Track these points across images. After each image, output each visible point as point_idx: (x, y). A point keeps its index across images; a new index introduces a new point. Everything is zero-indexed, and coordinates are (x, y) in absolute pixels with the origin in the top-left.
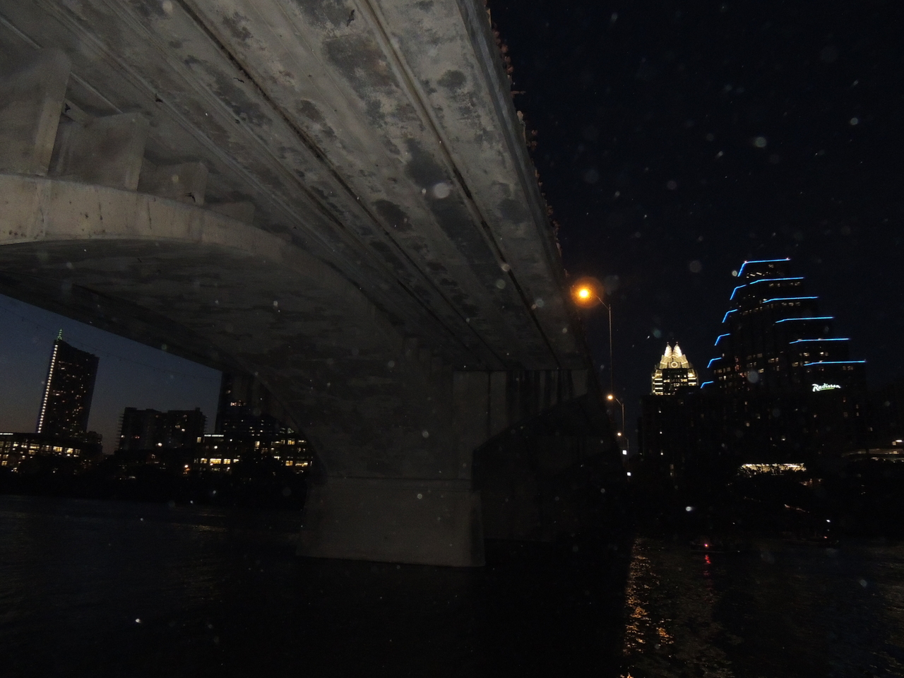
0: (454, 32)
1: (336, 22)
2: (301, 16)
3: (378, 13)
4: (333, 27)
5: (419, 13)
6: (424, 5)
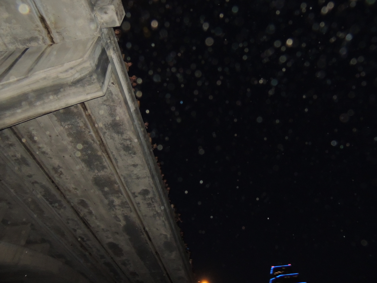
0: (146, 175)
1: (99, 171)
2: (85, 168)
3: (116, 167)
5: (132, 168)
6: (135, 166)
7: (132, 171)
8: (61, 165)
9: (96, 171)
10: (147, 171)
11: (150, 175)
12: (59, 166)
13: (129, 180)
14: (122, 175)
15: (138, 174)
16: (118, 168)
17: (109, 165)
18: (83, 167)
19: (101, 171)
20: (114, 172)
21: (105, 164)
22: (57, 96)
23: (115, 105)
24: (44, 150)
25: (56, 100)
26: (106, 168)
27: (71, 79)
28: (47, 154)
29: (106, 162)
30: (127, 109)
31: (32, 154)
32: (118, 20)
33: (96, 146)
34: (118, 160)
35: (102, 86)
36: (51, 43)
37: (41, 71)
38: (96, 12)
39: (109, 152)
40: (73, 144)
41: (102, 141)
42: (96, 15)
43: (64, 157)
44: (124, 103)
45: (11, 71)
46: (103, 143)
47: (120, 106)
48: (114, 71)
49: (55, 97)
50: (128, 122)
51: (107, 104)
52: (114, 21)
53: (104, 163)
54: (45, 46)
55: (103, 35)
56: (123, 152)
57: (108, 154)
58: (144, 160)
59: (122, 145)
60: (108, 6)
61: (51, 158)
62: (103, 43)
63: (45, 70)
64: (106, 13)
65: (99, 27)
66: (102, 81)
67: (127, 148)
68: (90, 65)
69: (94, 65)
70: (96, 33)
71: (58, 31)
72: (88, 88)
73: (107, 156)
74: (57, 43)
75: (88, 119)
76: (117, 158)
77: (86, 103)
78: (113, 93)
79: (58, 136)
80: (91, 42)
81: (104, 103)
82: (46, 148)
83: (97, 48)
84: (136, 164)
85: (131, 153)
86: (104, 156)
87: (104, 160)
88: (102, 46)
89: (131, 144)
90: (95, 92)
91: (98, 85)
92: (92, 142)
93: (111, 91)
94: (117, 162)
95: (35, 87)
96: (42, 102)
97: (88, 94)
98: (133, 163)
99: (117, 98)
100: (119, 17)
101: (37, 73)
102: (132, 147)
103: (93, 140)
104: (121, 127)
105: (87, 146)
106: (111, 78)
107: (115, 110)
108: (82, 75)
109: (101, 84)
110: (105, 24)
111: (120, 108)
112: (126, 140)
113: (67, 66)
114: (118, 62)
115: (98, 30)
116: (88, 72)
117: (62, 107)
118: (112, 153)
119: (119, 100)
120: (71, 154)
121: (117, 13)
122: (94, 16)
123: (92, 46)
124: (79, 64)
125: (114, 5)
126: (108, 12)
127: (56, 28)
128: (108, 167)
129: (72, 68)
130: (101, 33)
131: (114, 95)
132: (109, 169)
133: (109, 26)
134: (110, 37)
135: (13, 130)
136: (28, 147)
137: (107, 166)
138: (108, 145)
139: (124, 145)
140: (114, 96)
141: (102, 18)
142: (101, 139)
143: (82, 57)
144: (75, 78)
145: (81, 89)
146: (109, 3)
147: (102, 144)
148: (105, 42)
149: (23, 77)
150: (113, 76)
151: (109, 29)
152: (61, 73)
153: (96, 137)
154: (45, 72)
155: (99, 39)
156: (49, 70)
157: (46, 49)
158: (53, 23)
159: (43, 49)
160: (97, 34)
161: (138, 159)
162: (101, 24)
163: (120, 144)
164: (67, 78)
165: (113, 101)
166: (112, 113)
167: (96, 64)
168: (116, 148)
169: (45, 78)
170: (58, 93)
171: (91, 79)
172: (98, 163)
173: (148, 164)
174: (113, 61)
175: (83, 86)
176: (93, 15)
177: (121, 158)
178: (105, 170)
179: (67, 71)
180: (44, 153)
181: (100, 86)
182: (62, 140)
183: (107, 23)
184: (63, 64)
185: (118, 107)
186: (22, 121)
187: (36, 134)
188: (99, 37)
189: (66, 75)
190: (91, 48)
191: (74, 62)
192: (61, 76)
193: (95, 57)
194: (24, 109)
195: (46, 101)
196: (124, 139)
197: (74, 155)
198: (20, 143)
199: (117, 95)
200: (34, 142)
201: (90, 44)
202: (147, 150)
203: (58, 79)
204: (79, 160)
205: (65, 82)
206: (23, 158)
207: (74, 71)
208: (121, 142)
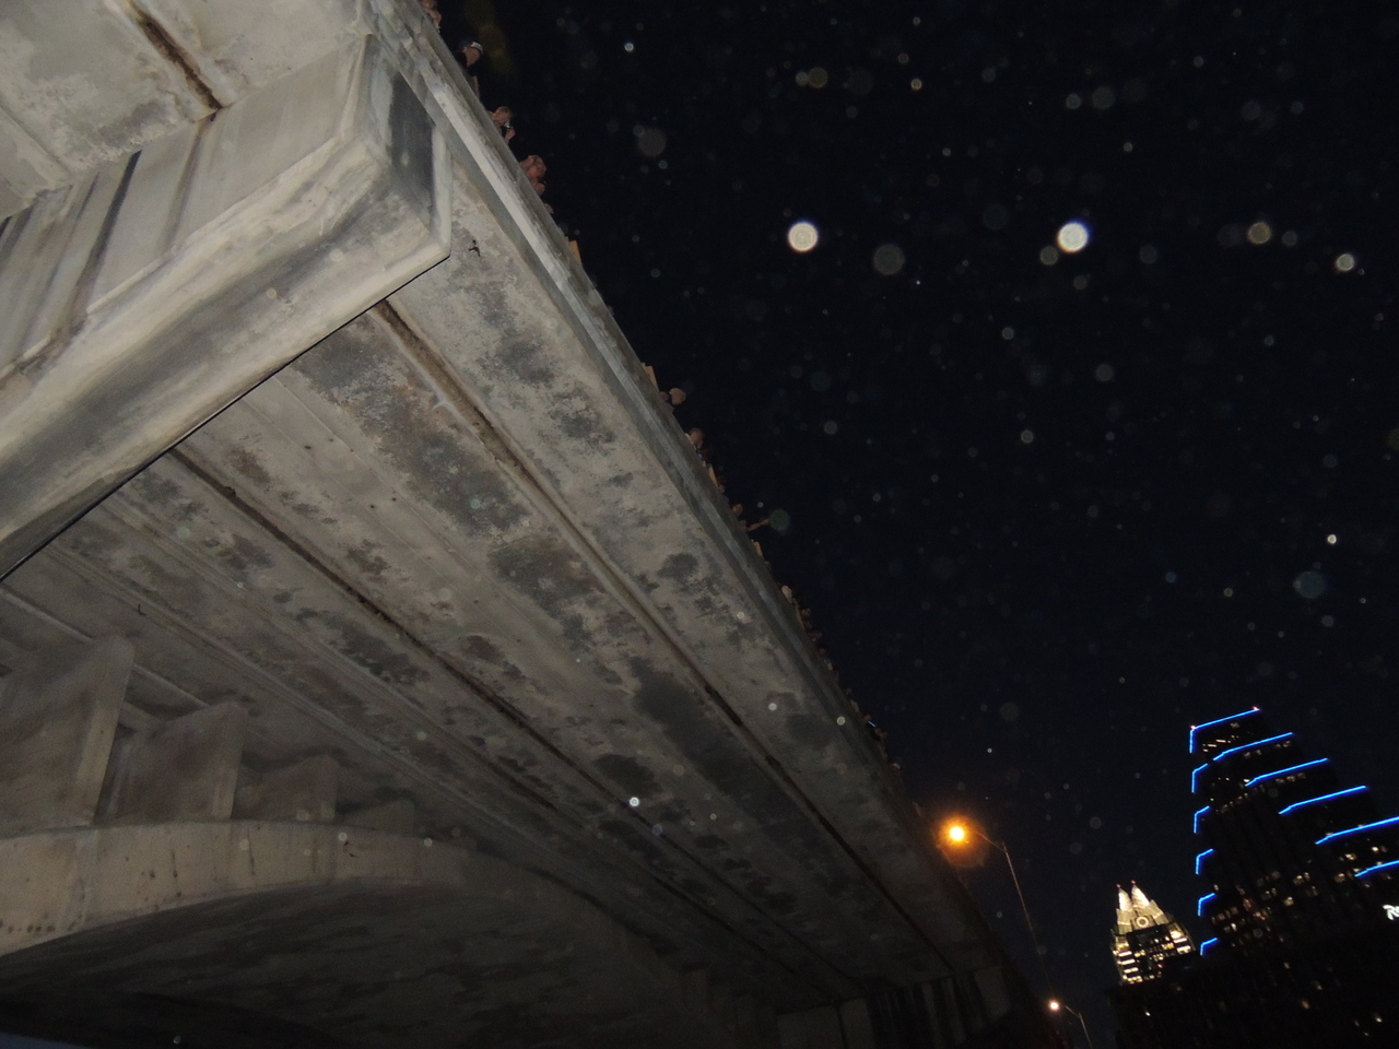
0: (668, 506)
1: (503, 524)
2: (454, 528)
3: (559, 502)
4: (500, 532)
5: (614, 492)
6: (621, 480)
7: (617, 503)
8: (372, 537)
9: (494, 531)
10: (669, 488)
11: (682, 502)
12: (366, 543)
13: (616, 536)
14: (585, 525)
15: (640, 510)
16: (566, 502)
17: (536, 502)
18: (447, 528)
19: (512, 527)
20: (553, 518)
21: (518, 498)
22: (288, 302)
23: (496, 278)
24: (300, 499)
25: (290, 316)
26: (526, 513)
27: (320, 227)
28: (317, 511)
29: (521, 493)
30: (542, 283)
31: (266, 524)
33: (471, 442)
34: (558, 476)
35: (431, 220)
36: (213, 111)
37: (210, 225)
39: (522, 455)
40: (390, 455)
41: (488, 423)
43: (372, 507)
44: (525, 265)
45: (109, 255)
46: (492, 428)
47: (515, 278)
48: (460, 154)
49: (283, 305)
50: (559, 332)
51: (467, 282)
53: (514, 496)
54: (194, 129)
55: (382, 24)
56: (568, 445)
57: (517, 461)
58: (647, 452)
59: (559, 421)
61: (329, 521)
62: (389, 55)
63: (222, 217)
66: (427, 204)
67: (578, 426)
68: (366, 154)
69: (380, 152)
70: (354, 23)
71: (219, 58)
72: (385, 242)
73: (518, 468)
74: (231, 105)
75: (418, 356)
76: (552, 470)
77: (393, 300)
78: (478, 239)
79: (332, 441)
80: (349, 67)
81: (456, 281)
82: (309, 493)
83: (375, 82)
84: (623, 474)
85: (596, 441)
86: (507, 474)
87: (509, 485)
88: (389, 70)
89: (587, 409)
90: (414, 252)
91: (414, 225)
92: (453, 432)
93: (466, 232)
94: (556, 483)
95: (208, 286)
96: (243, 337)
97: (389, 266)
98: (611, 475)
99: (495, 253)
101: (196, 235)
102: (594, 416)
103: (455, 426)
104: (539, 354)
105: (441, 451)
106: (456, 184)
107: (501, 298)
108: (353, 200)
109: (425, 215)
111: (518, 285)
112: (568, 396)
113: (289, 181)
114: (460, 109)
115: (359, 9)
116: (369, 182)
117: (316, 335)
118: (531, 454)
119: (506, 259)
120: (394, 492)
123: (355, 81)
124: (329, 165)
127: (206, 48)
128: (530, 508)
129: (307, 186)
130: (373, 18)
131: (483, 245)
132: (535, 513)
134: (407, 27)
135: (180, 457)
136: (248, 503)
137: (526, 503)
138: (508, 431)
139: (565, 418)
140: (483, 249)
142: (481, 415)
143: (331, 132)
144: (329, 220)
145: (362, 255)
147: (489, 431)
148: (396, 46)
149: (157, 262)
150: (461, 173)
152: (278, 212)
153: (461, 411)
154: (222, 224)
155: (372, 45)
156: (234, 215)
157: (198, 139)
158: (192, 32)
159: (191, 142)
160: (359, 29)
161: (628, 454)
163: (549, 417)
164: (306, 224)
165: (485, 268)
166: (495, 311)
167: (387, 148)
168: (542, 435)
169: (229, 248)
170: (288, 290)
171: (385, 207)
172: (494, 500)
173: (668, 465)
174: (443, 115)
175: (367, 241)
177: (567, 466)
178: (524, 520)
179: (295, 199)
180: (303, 510)
181: (426, 226)
182: (352, 451)
184: (272, 180)
185: (510, 285)
186: (201, 420)
187: (259, 450)
188: (370, 36)
189: (298, 216)
190: (352, 88)
191: (309, 158)
192: (282, 224)
193: (377, 120)
194: (194, 375)
195: (259, 326)
196: (560, 397)
197: (405, 495)
198: (217, 494)
199: (494, 242)
200: (262, 478)
201: (344, 73)
202: (648, 414)
203: (272, 238)
204: (427, 507)
205: (300, 241)
206: (241, 543)
207: (318, 196)
208: (553, 408)
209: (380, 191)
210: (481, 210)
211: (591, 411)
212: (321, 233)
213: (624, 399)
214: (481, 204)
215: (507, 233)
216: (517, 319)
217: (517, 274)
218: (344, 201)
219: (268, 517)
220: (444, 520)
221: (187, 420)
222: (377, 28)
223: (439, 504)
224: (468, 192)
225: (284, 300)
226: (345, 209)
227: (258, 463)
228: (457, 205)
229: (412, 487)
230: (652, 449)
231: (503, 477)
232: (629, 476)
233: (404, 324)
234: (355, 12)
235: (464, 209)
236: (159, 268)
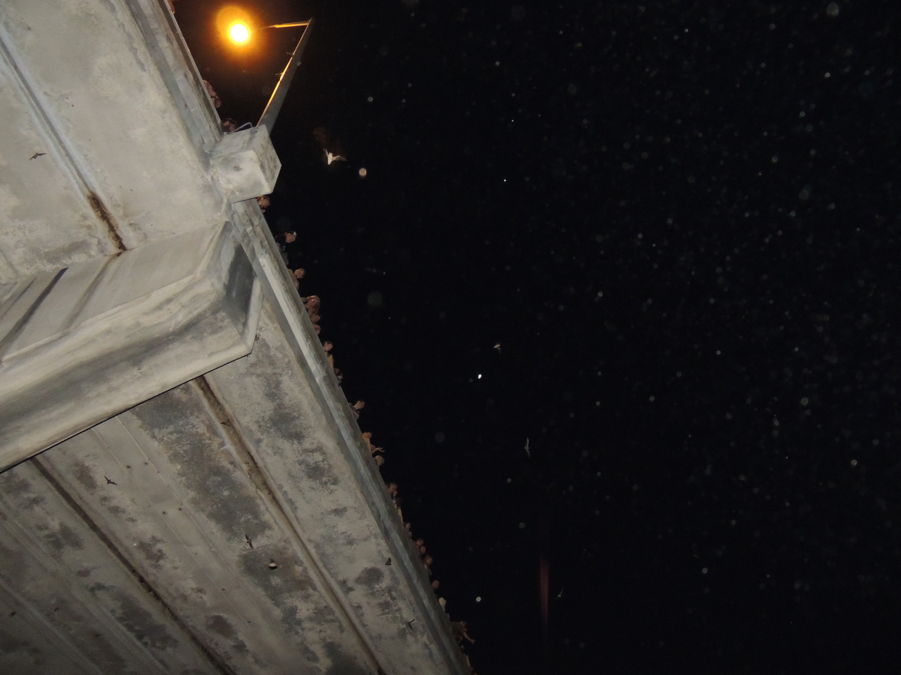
0: (368, 533)
2: (218, 534)
3: (295, 523)
5: (334, 519)
6: (338, 512)
7: (334, 527)
8: (159, 536)
10: (370, 520)
11: (378, 531)
12: (153, 538)
13: (329, 550)
14: (310, 540)
15: (349, 533)
16: (299, 523)
17: (278, 521)
18: (213, 533)
19: (260, 537)
20: (289, 534)
21: (266, 517)
22: (139, 369)
23: (277, 371)
24: (114, 503)
25: (138, 378)
26: (270, 528)
27: (171, 326)
28: (124, 512)
29: (269, 513)
30: (306, 377)
31: (86, 518)
32: (267, 179)
33: (241, 476)
34: (297, 504)
35: (243, 331)
36: (120, 251)
37: (99, 316)
38: (214, 170)
39: (274, 487)
40: (184, 478)
41: (255, 463)
42: (215, 177)
43: (164, 513)
44: (298, 365)
45: (28, 327)
46: (257, 467)
47: (290, 372)
48: (268, 294)
49: (135, 371)
50: (313, 409)
51: (259, 371)
52: (257, 184)
53: (264, 515)
54: (107, 259)
55: (235, 216)
56: (306, 483)
57: (271, 492)
58: (359, 494)
59: (303, 466)
60: (240, 154)
61: (132, 520)
62: (236, 234)
63: (109, 312)
64: (237, 169)
65: (225, 201)
66: (243, 321)
67: (315, 472)
68: (211, 287)
69: (219, 286)
70: (219, 214)
71: (132, 222)
72: (211, 341)
73: (270, 496)
74: (131, 250)
75: (217, 414)
76: (293, 500)
77: (209, 378)
78: (271, 345)
79: (146, 464)
80: (212, 236)
81: (251, 370)
82: (121, 498)
83: (225, 246)
84: (341, 508)
85: (326, 483)
86: (262, 499)
87: (262, 508)
88: (235, 241)
89: (323, 460)
90: (228, 348)
91: (232, 331)
92: (230, 467)
93: (264, 340)
94: (295, 509)
95: (88, 354)
96: (103, 388)
97: (211, 355)
98: (333, 507)
99: (280, 356)
100: (268, 172)
101: (89, 321)
102: (327, 466)
103: (232, 463)
104: (297, 422)
105: (220, 479)
106: (263, 312)
107: (278, 384)
108: (196, 313)
109: (240, 327)
110: (237, 193)
111: (292, 376)
112: (313, 451)
113: (158, 296)
114: (273, 269)
115: (224, 207)
116: (209, 303)
117: (152, 393)
118: (280, 487)
119: (287, 360)
120: (182, 504)
121: (262, 167)
122: (212, 178)
123: (213, 245)
124: (187, 289)
125: (254, 149)
126: (242, 166)
127: (126, 215)
128: (274, 525)
129: (169, 301)
130: (232, 213)
131: (273, 350)
132: (276, 529)
133: (247, 196)
134: (250, 221)
135: (37, 464)
136: (77, 501)
137: (271, 521)
138: (268, 471)
139: (308, 465)
140: (273, 352)
141: (229, 182)
142: (252, 458)
143: (191, 272)
144: (178, 323)
145: (195, 346)
146: (242, 148)
147: (255, 469)
148: (241, 232)
149: (59, 335)
150: (267, 305)
151: (248, 202)
152: (146, 314)
153: (238, 453)
154: (108, 316)
155: (227, 227)
156: (117, 312)
157: (107, 265)
158: (119, 206)
159: (101, 266)
160: (221, 217)
161: (347, 494)
162: (229, 194)
163: (297, 464)
164: (162, 323)
165: (272, 363)
166: (273, 391)
167: (224, 284)
168: (291, 475)
169: (108, 332)
170: (141, 362)
171: (216, 319)
172: (250, 517)
173: (372, 504)
174: (263, 271)
175: (199, 337)
176: (209, 178)
177: (304, 498)
178: (268, 532)
179: (159, 307)
180: (116, 510)
181: (239, 333)
182: (158, 472)
183: (241, 191)
184: (148, 294)
185: (286, 376)
186: (59, 439)
187: (94, 465)
188: (227, 222)
189: (158, 318)
190: (210, 249)
191: (174, 284)
192: (147, 321)
193: (222, 269)
194: (62, 409)
195: (115, 383)
196: (306, 451)
197: (188, 506)
198: (57, 493)
199: (280, 349)
200: (90, 484)
201: (208, 240)
202: (363, 470)
203: (138, 329)
204: (202, 517)
205: (156, 333)
206: (65, 531)
207: (173, 307)
208: (301, 458)
209: (215, 309)
210: (275, 328)
211: (325, 462)
212: (171, 330)
213: (348, 457)
214: (276, 325)
215: (290, 344)
216: (287, 398)
217: (292, 370)
218: (190, 312)
219: (89, 513)
220: (213, 527)
221: (50, 438)
222: (233, 218)
223: (212, 516)
224: (270, 317)
225: (136, 368)
226: (190, 317)
227: (91, 474)
228: (261, 324)
229: (194, 502)
230: (362, 492)
231: (259, 501)
232: (345, 509)
233: (212, 393)
234: (221, 208)
235: (265, 327)
236: (59, 338)
